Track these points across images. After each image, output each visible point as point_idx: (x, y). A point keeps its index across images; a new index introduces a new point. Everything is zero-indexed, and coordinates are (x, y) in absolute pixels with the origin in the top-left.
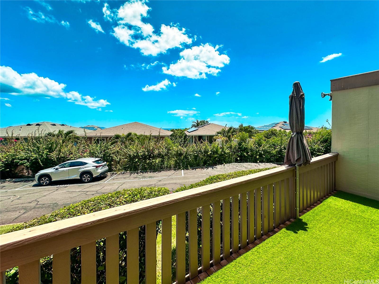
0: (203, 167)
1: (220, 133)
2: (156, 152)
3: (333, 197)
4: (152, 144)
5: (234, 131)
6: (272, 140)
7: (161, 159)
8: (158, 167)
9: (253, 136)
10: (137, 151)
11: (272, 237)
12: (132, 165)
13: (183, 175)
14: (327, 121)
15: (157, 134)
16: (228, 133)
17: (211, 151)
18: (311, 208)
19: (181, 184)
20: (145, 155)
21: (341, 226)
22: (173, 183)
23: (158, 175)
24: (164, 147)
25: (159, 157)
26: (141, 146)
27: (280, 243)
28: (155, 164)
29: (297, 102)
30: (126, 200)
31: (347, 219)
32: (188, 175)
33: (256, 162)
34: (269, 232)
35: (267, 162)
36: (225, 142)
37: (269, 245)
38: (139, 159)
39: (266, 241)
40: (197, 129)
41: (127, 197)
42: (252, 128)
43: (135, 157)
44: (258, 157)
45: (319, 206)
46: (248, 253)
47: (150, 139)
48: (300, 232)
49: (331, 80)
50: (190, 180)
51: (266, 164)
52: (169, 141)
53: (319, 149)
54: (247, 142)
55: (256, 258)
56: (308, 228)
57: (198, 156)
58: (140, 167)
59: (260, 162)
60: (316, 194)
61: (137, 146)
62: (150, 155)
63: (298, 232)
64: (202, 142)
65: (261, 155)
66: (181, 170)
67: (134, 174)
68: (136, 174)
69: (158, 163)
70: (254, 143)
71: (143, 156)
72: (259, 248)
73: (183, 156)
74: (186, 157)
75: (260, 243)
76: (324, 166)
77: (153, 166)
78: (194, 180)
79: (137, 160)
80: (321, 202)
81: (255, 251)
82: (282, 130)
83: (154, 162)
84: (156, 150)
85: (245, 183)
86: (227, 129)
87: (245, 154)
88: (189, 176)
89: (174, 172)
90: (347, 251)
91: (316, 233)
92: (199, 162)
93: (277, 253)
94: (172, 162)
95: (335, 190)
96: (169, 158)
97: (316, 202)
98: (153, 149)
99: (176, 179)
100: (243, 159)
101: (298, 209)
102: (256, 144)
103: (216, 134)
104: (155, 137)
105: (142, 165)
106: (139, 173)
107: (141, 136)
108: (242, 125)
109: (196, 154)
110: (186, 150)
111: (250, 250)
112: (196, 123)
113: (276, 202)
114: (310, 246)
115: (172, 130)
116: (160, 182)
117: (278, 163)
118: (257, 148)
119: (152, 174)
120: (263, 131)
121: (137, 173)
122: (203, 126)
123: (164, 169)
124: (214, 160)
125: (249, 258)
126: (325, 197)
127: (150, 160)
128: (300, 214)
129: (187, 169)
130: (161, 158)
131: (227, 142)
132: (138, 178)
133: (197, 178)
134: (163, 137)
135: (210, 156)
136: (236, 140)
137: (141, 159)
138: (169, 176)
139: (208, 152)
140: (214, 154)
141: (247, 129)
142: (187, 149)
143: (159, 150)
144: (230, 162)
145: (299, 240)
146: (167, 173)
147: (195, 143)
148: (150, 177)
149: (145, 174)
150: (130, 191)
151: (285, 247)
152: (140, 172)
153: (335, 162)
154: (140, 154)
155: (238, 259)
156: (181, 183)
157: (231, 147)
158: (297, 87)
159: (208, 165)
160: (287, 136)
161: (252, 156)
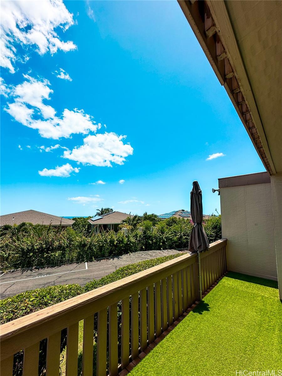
0: (109, 257)
1: (125, 221)
2: (56, 244)
3: (226, 277)
4: (52, 235)
5: (139, 219)
6: (174, 227)
7: (61, 252)
8: (58, 261)
9: (156, 224)
10: (32, 244)
11: (182, 321)
12: (25, 261)
13: (87, 268)
14: (216, 210)
15: (58, 224)
16: (133, 221)
17: (117, 240)
18: (211, 289)
19: (85, 279)
20: (42, 248)
21: (234, 302)
22: (76, 277)
23: (58, 270)
24: (66, 237)
25: (59, 250)
26: (38, 238)
27: (189, 325)
28: (55, 257)
29: (196, 197)
30: (32, 304)
31: (237, 295)
32: (92, 267)
33: (160, 250)
34: (179, 317)
35: (170, 249)
36: (130, 230)
37: (181, 329)
38: (35, 253)
39: (177, 327)
40: (102, 217)
41: (34, 300)
42: (156, 216)
43: (29, 251)
44: (161, 244)
45: (216, 286)
46: (163, 341)
47: (49, 230)
48: (204, 312)
49: (218, 179)
50: (95, 273)
51: (169, 250)
52: (72, 231)
53: (211, 234)
54: (151, 230)
55: (171, 344)
56: (210, 308)
57: (103, 246)
58: (35, 262)
59: (163, 249)
60: (214, 276)
61: (33, 238)
62: (49, 247)
63: (203, 313)
64: (107, 232)
65: (164, 242)
66: (85, 262)
67: (27, 272)
68: (29, 271)
69: (58, 256)
70: (158, 231)
71: (40, 249)
72: (172, 334)
73: (86, 247)
74: (90, 248)
75: (173, 329)
76: (218, 250)
77: (52, 260)
78: (100, 273)
79: (31, 254)
80: (217, 283)
81: (170, 338)
82: (181, 218)
83: (53, 255)
84: (56, 241)
85: (159, 272)
86: (132, 218)
87: (150, 241)
88: (94, 269)
89: (76, 266)
90: (240, 323)
91: (216, 311)
92: (104, 252)
93: (188, 336)
94: (75, 255)
95: (227, 271)
96: (71, 250)
97: (214, 284)
98: (53, 240)
99: (79, 273)
100: (148, 247)
101: (201, 291)
102: (160, 232)
103: (122, 222)
104: (55, 227)
105: (38, 260)
106: (33, 270)
107: (38, 226)
108: (146, 213)
109: (101, 244)
110: (90, 240)
111: (165, 337)
112: (100, 211)
113: (183, 288)
114: (213, 324)
115: (74, 219)
116: (61, 278)
117: (178, 249)
118: (160, 235)
119: (49, 270)
120: (165, 219)
121: (31, 270)
122: (108, 215)
123: (65, 262)
124: (120, 250)
125: (164, 346)
126: (220, 278)
127: (49, 253)
128: (203, 296)
129: (91, 261)
130: (62, 250)
131: (132, 230)
132: (33, 275)
133: (103, 270)
134: (64, 227)
135: (116, 246)
136: (141, 228)
137: (37, 253)
138: (71, 270)
139: (114, 241)
140: (119, 243)
141: (151, 217)
142: (92, 239)
143: (59, 241)
144: (136, 251)
145: (204, 320)
146: (68, 267)
147: (100, 232)
148: (49, 273)
149: (41, 271)
150: (36, 293)
151: (193, 329)
152: (35, 268)
153: (225, 246)
154: (35, 247)
155: (155, 348)
156: (85, 277)
157: (136, 236)
158: (196, 185)
159: (114, 255)
160: (185, 223)
161: (156, 243)
